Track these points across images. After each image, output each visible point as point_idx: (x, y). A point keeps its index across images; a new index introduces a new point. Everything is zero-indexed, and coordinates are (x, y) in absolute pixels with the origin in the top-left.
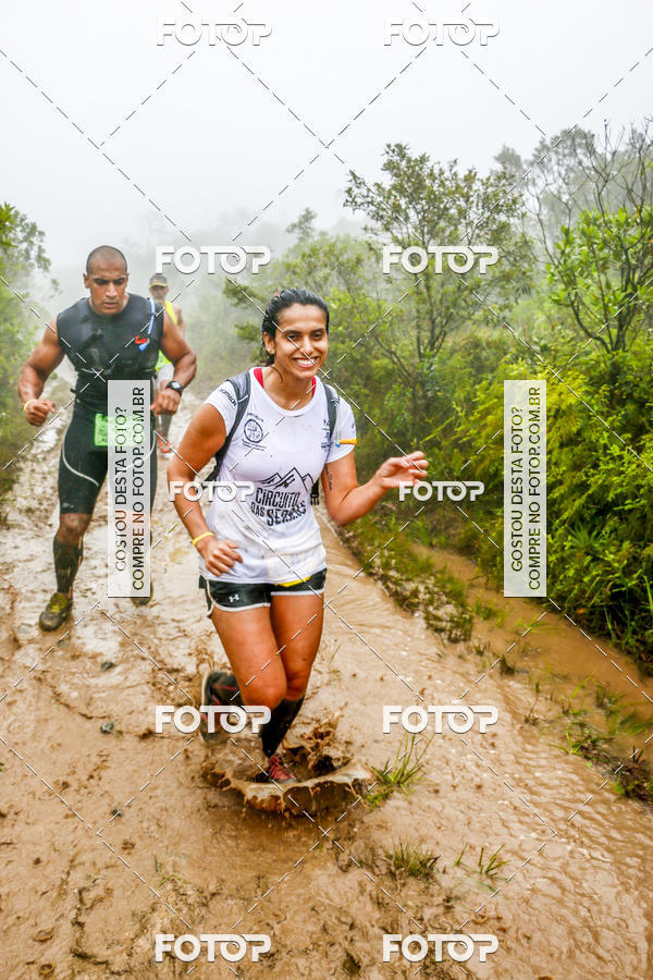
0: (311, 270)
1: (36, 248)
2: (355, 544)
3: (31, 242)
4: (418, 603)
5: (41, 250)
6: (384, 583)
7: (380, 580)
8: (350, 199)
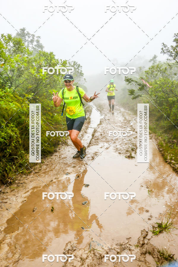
0: (153, 72)
1: (80, 71)
2: (162, 152)
3: (79, 69)
6: (170, 164)
7: (169, 163)
8: (163, 51)
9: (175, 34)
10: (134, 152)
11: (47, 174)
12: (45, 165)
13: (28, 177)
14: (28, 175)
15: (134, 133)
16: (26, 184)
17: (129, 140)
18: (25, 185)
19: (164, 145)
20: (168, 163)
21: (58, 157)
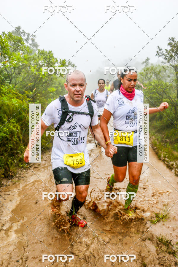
0: (147, 74)
2: (156, 151)
4: (173, 168)
6: (164, 162)
9: (169, 38)
11: (46, 169)
12: (44, 160)
14: (28, 169)
16: (27, 177)
18: (25, 179)
19: (158, 144)
20: (162, 160)
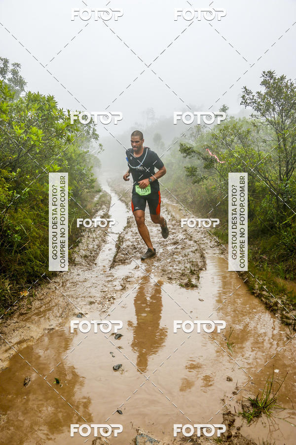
0: (225, 137)
1: (92, 129)
3: (90, 127)
4: (278, 309)
5: (94, 130)
6: (260, 298)
7: (257, 296)
8: (244, 101)
9: (264, 72)
10: (195, 277)
11: (42, 317)
12: (39, 300)
13: (8, 322)
14: (8, 318)
15: (192, 243)
16: (6, 334)
17: (185, 255)
21: (61, 286)
